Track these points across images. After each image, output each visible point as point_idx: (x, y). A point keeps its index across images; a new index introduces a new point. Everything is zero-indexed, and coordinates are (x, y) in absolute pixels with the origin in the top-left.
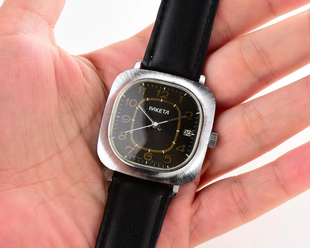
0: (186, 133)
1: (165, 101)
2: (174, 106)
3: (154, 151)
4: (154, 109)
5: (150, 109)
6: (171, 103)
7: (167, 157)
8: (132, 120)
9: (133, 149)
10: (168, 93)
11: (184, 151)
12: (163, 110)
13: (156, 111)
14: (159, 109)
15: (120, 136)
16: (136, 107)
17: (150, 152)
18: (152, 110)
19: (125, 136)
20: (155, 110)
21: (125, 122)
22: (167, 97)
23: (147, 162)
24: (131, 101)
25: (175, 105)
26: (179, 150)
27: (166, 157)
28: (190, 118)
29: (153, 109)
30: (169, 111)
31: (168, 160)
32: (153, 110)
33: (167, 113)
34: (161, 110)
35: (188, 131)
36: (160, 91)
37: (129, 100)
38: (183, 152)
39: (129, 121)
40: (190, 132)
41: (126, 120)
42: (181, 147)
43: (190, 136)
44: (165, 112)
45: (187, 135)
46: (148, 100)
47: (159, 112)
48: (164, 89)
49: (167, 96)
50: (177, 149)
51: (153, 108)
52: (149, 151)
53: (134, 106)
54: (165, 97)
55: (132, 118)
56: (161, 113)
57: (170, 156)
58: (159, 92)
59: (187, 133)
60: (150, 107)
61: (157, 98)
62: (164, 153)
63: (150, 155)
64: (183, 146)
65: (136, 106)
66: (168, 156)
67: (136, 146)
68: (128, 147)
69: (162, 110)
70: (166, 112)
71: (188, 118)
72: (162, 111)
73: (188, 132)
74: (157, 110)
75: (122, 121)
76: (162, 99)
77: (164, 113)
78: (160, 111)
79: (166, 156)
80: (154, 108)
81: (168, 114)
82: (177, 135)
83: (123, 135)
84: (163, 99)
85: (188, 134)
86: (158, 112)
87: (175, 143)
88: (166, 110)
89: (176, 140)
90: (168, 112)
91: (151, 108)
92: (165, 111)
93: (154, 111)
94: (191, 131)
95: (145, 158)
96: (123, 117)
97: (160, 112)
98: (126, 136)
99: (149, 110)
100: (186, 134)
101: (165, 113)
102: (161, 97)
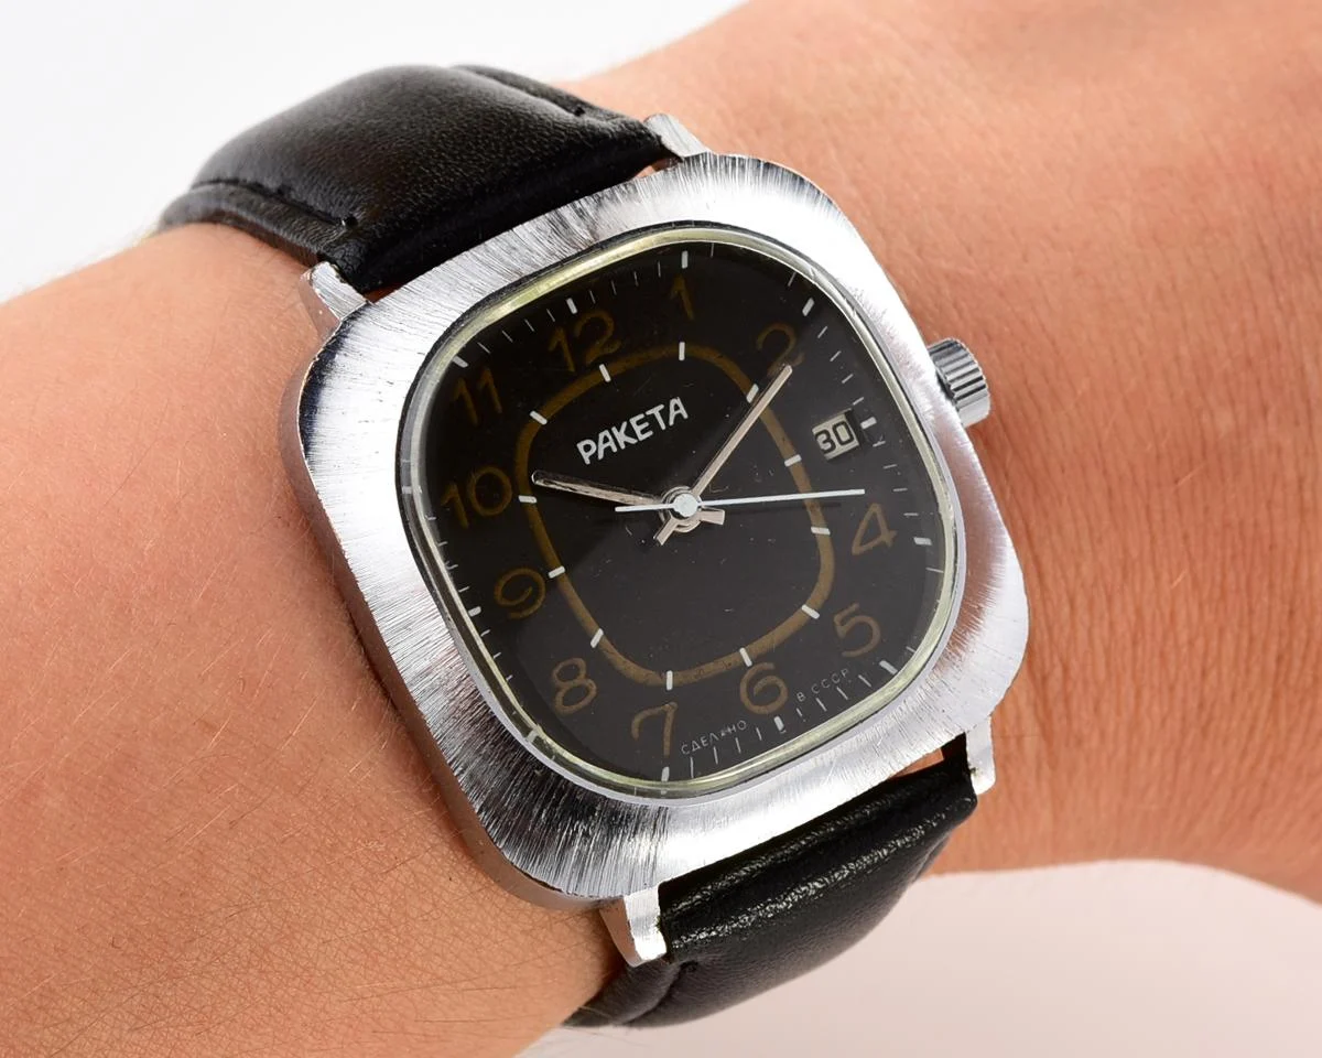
0: (829, 445)
1: (620, 367)
2: (681, 357)
3: (767, 642)
4: (606, 440)
5: (586, 456)
7: (843, 623)
8: (552, 574)
9: (670, 708)
10: (607, 318)
11: (894, 533)
12: (649, 413)
13: (623, 447)
14: (624, 425)
15: (560, 695)
16: (522, 498)
17: (754, 664)
18: (601, 456)
19: (581, 680)
20: (611, 443)
21: (527, 613)
22: (613, 339)
23: (779, 723)
24: (472, 494)
25: (682, 346)
26: (871, 545)
27: (842, 630)
28: (793, 357)
29: (602, 447)
30: (676, 401)
31: (859, 634)
32: (608, 449)
33: (679, 416)
34: (639, 423)
35: (828, 425)
36: (560, 337)
37: (463, 492)
38: (894, 540)
39: (543, 591)
40: (843, 423)
41: (523, 599)
42: (863, 525)
43: (855, 443)
44: (665, 414)
45: (840, 449)
46: (544, 421)
47: (642, 437)
48: (574, 310)
49: (610, 333)
50: (857, 549)
51: (597, 443)
52: (748, 662)
53: (508, 500)
54: (607, 344)
55: (545, 568)
56: (651, 433)
57: (854, 607)
58: (559, 347)
59: (833, 437)
60: (581, 446)
61: (572, 379)
62: (815, 615)
63: (765, 673)
64: (874, 514)
65: (516, 492)
66: (846, 612)
67: (669, 686)
68: (640, 717)
69: (641, 416)
70: (673, 414)
72: (646, 424)
73: (835, 428)
74: (622, 437)
75: (512, 615)
76: (602, 368)
77: (663, 427)
78: (638, 429)
79: (837, 618)
80: (601, 436)
81: (685, 416)
82: (803, 485)
83: (571, 684)
84: (606, 361)
85: (844, 439)
86: (633, 441)
87: (828, 527)
88: (661, 407)
89: (819, 509)
90: (677, 408)
91: (587, 448)
92: (661, 412)
93: (615, 449)
94: (841, 418)
95: (755, 708)
96: (498, 593)
97: (643, 432)
98: (587, 677)
99: (588, 462)
100: (833, 447)
101: (671, 423)
102: (590, 360)
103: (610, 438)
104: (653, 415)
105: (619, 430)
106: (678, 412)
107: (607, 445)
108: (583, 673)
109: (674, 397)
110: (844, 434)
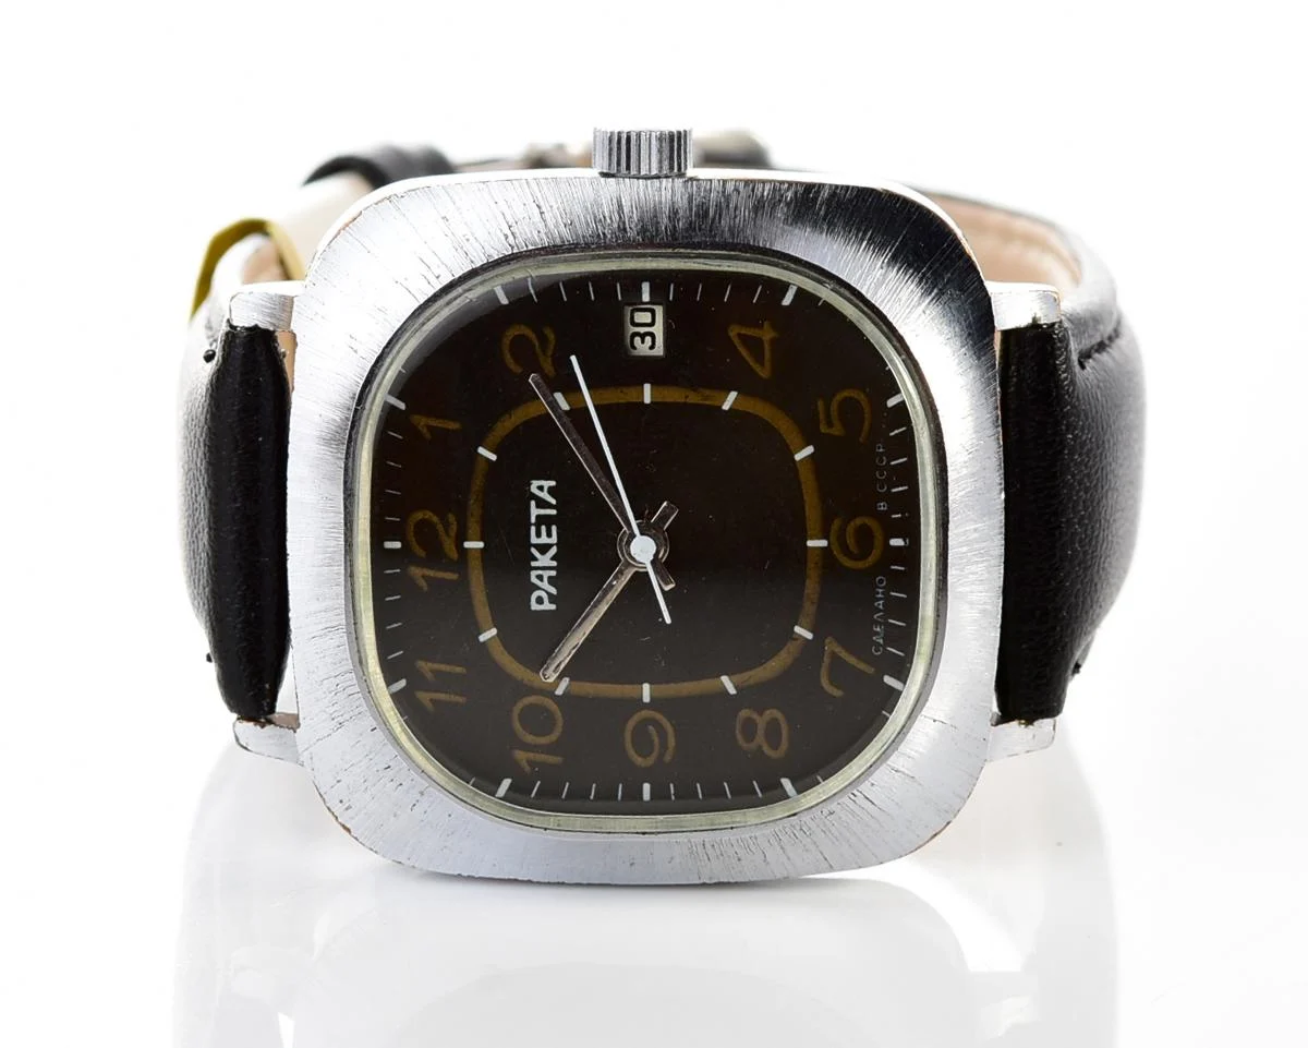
0: (648, 339)
1: (474, 526)
2: (493, 457)
3: (813, 512)
4: (540, 578)
5: (548, 606)
6: (478, 482)
7: (830, 424)
8: (646, 699)
9: (831, 646)
10: (419, 515)
11: (766, 324)
12: (533, 520)
14: (533, 550)
15: (766, 749)
16: (559, 692)
17: (825, 537)
18: (554, 591)
19: (761, 721)
20: (546, 574)
21: (672, 742)
22: (443, 519)
23: (896, 542)
24: (530, 739)
25: (482, 450)
26: (767, 356)
27: (837, 430)
28: (543, 339)
29: (545, 584)
30: (535, 484)
31: (850, 410)
32: (551, 580)
33: (551, 491)
34: (538, 535)
35: (629, 330)
36: (416, 572)
38: (774, 327)
39: (658, 716)
40: (635, 312)
41: (656, 739)
42: (744, 352)
43: (659, 310)
44: (542, 504)
45: (658, 329)
46: (494, 631)
47: (554, 539)
48: (397, 545)
49: (435, 519)
50: (764, 372)
51: (539, 588)
52: (823, 543)
53: (553, 706)
54: (447, 526)
55: (637, 703)
56: (554, 528)
57: (820, 404)
59: (642, 330)
60: (535, 606)
61: (465, 582)
62: (809, 450)
63: (843, 531)
65: (551, 695)
66: (822, 416)
67: (809, 636)
68: (825, 682)
69: (533, 529)
70: (545, 495)
71: (550, 353)
72: (543, 528)
73: (634, 324)
74: (544, 560)
75: (668, 758)
76: (467, 545)
77: (554, 512)
78: (544, 539)
79: (823, 429)
80: (534, 580)
81: (553, 483)
82: (674, 395)
83: (760, 732)
84: (462, 537)
85: (649, 321)
86: (554, 550)
87: (730, 391)
88: (533, 503)
89: (707, 392)
90: (541, 488)
91: (540, 601)
92: (538, 506)
93: (553, 573)
94: (628, 309)
95: (871, 560)
96: (639, 761)
97: (549, 535)
98: (761, 714)
99: (553, 607)
100: (652, 335)
101: (554, 502)
102: (454, 555)
103: (540, 572)
104: (538, 517)
105: (536, 559)
106: (546, 489)
107: (545, 579)
108: (755, 716)
109: (530, 484)
110: (644, 317)
